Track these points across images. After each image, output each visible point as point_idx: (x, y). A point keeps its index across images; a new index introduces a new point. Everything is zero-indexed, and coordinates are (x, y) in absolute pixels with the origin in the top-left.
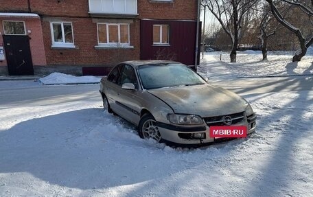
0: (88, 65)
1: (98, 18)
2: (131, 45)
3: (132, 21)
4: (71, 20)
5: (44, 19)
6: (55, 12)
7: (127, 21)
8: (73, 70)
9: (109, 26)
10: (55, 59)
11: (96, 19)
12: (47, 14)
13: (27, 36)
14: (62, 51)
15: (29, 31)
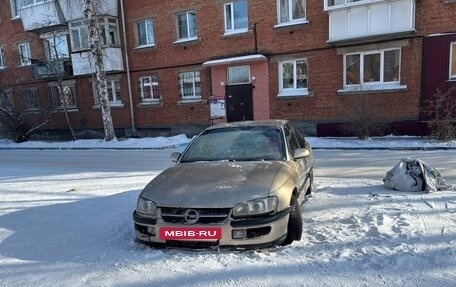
0: (325, 120)
1: (346, 46)
2: (402, 84)
3: (406, 43)
4: (306, 56)
5: (272, 60)
6: (286, 48)
7: (396, 43)
8: (304, 127)
9: (365, 57)
10: (280, 112)
11: (344, 49)
12: (275, 52)
13: (251, 84)
14: (291, 101)
15: (254, 78)
